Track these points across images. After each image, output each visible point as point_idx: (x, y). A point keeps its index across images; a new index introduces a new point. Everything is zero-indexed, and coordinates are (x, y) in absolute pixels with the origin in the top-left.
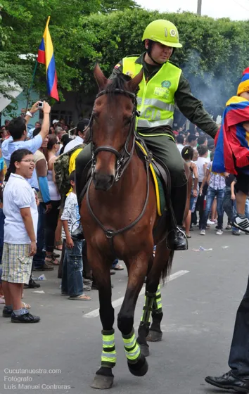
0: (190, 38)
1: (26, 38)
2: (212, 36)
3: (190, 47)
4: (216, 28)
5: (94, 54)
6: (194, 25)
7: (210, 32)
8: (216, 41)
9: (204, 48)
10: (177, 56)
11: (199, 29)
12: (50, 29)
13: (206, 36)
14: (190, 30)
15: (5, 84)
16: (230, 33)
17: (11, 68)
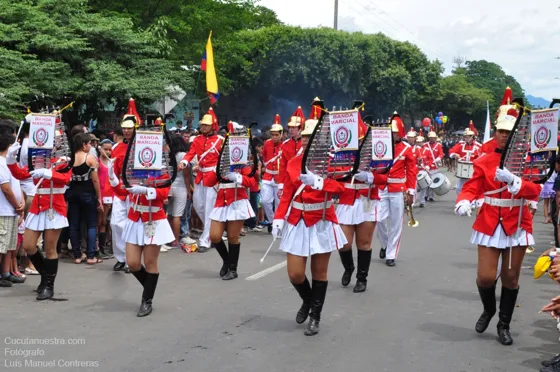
0: (328, 49)
1: (187, 49)
2: (347, 48)
3: (328, 57)
4: (352, 40)
5: (247, 63)
6: (332, 38)
7: (345, 44)
8: (351, 52)
9: (340, 58)
10: (317, 64)
11: (336, 42)
12: (212, 42)
13: (342, 47)
14: (328, 42)
15: (171, 88)
16: (364, 45)
17: (176, 74)
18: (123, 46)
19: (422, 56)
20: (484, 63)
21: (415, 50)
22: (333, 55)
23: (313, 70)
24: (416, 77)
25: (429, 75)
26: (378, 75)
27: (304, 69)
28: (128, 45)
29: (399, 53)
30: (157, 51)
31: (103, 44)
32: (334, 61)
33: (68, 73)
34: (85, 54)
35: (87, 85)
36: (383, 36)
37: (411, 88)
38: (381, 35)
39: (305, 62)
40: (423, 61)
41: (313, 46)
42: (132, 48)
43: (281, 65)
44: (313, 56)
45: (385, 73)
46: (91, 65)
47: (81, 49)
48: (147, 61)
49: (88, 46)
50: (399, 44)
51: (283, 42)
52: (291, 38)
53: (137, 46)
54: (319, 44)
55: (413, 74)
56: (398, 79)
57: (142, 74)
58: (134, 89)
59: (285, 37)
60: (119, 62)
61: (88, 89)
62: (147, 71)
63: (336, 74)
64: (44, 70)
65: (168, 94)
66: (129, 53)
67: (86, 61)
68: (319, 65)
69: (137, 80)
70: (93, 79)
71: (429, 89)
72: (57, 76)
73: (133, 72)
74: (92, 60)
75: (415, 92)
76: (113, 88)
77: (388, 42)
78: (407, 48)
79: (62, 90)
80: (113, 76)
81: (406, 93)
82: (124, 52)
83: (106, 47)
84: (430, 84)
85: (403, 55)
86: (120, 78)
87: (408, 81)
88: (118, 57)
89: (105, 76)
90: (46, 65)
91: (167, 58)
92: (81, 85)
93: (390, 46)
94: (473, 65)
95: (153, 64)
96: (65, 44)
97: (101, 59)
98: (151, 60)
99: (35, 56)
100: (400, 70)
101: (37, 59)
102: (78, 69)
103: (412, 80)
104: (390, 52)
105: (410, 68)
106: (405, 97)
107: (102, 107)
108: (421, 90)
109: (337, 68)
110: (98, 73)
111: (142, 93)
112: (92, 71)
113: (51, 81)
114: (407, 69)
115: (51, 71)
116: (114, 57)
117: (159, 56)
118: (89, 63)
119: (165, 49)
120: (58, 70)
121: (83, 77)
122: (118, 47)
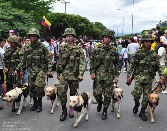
6: (69, 16)
7: (72, 17)
8: (73, 19)
9: (71, 21)
14: (67, 17)
16: (76, 18)
18: (22, 18)
19: (89, 21)
20: (98, 23)
21: (87, 19)
22: (69, 20)
23: (64, 24)
24: (87, 26)
25: (90, 25)
26: (79, 25)
27: (62, 23)
28: (23, 18)
29: (83, 20)
30: (31, 19)
32: (69, 22)
34: (13, 20)
36: (79, 16)
37: (86, 29)
38: (78, 15)
39: (62, 22)
40: (89, 22)
41: (64, 18)
44: (64, 20)
45: (80, 25)
48: (28, 22)
49: (14, 18)
50: (83, 18)
51: (57, 17)
52: (59, 16)
54: (65, 17)
55: (86, 25)
56: (83, 26)
57: (28, 25)
58: (27, 30)
59: (57, 15)
60: (22, 22)
63: (70, 25)
64: (4, 25)
66: (24, 20)
67: (13, 22)
68: (66, 23)
69: (27, 27)
70: (15, 27)
71: (90, 29)
74: (15, 21)
75: (87, 30)
76: (21, 29)
77: (80, 17)
78: (84, 18)
80: (21, 26)
81: (85, 30)
84: (90, 28)
85: (84, 20)
86: (23, 27)
87: (85, 27)
89: (18, 26)
91: (33, 21)
93: (81, 18)
94: (96, 23)
95: (30, 23)
96: (8, 18)
97: (17, 21)
100: (83, 24)
101: (2, 21)
103: (86, 27)
104: (81, 20)
105: (86, 24)
106: (84, 31)
108: (88, 29)
109: (70, 23)
110: (16, 25)
112: (15, 24)
114: (85, 24)
116: (20, 21)
117: (31, 21)
119: (33, 19)
121: (13, 26)
122: (21, 18)
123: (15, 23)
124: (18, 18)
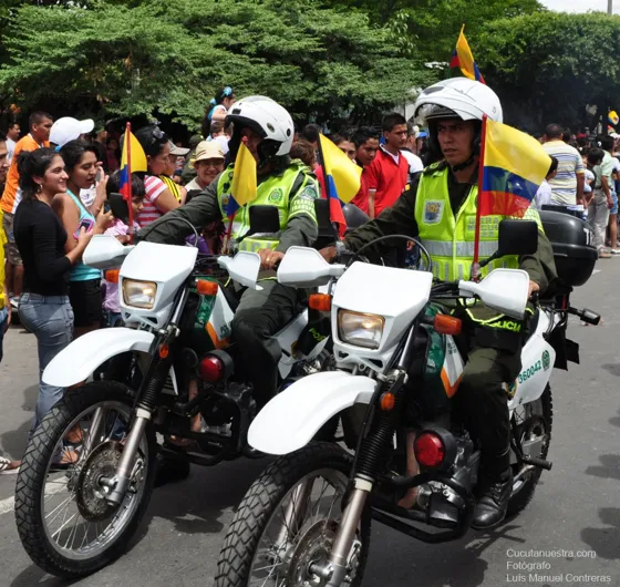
0: (600, 38)
3: (599, 47)
6: (604, 25)
9: (615, 46)
10: (586, 55)
13: (616, 32)
15: (413, 91)
17: (420, 74)
18: (359, 45)
22: (605, 45)
23: (582, 62)
27: (571, 60)
28: (364, 44)
30: (397, 49)
31: (337, 44)
32: (607, 52)
33: (297, 77)
34: (317, 56)
35: (321, 90)
39: (572, 52)
41: (582, 35)
42: (369, 47)
43: (545, 57)
44: (583, 45)
46: (325, 68)
47: (312, 50)
48: (384, 61)
49: (320, 47)
52: (554, 26)
53: (374, 46)
54: (588, 33)
57: (381, 76)
58: (372, 93)
60: (355, 63)
61: (321, 95)
62: (386, 72)
63: (609, 67)
64: (275, 75)
65: (410, 99)
66: (366, 53)
67: (318, 63)
68: (589, 56)
69: (374, 83)
70: (326, 84)
72: (286, 80)
73: (371, 73)
74: (325, 62)
76: (349, 92)
79: (293, 96)
80: (349, 79)
82: (359, 51)
83: (341, 47)
86: (357, 82)
88: (354, 58)
89: (340, 80)
90: (274, 69)
91: (409, 57)
92: (314, 90)
95: (392, 64)
96: (296, 45)
97: (335, 61)
98: (390, 60)
99: (263, 60)
101: (267, 62)
102: (310, 73)
107: (337, 114)
109: (611, 60)
110: (331, 76)
111: (382, 97)
112: (325, 74)
113: (280, 85)
115: (280, 75)
116: (348, 58)
117: (399, 55)
118: (321, 66)
119: (406, 46)
120: (287, 74)
121: (315, 81)
122: (353, 46)
123: (326, 68)
124: (340, 47)
